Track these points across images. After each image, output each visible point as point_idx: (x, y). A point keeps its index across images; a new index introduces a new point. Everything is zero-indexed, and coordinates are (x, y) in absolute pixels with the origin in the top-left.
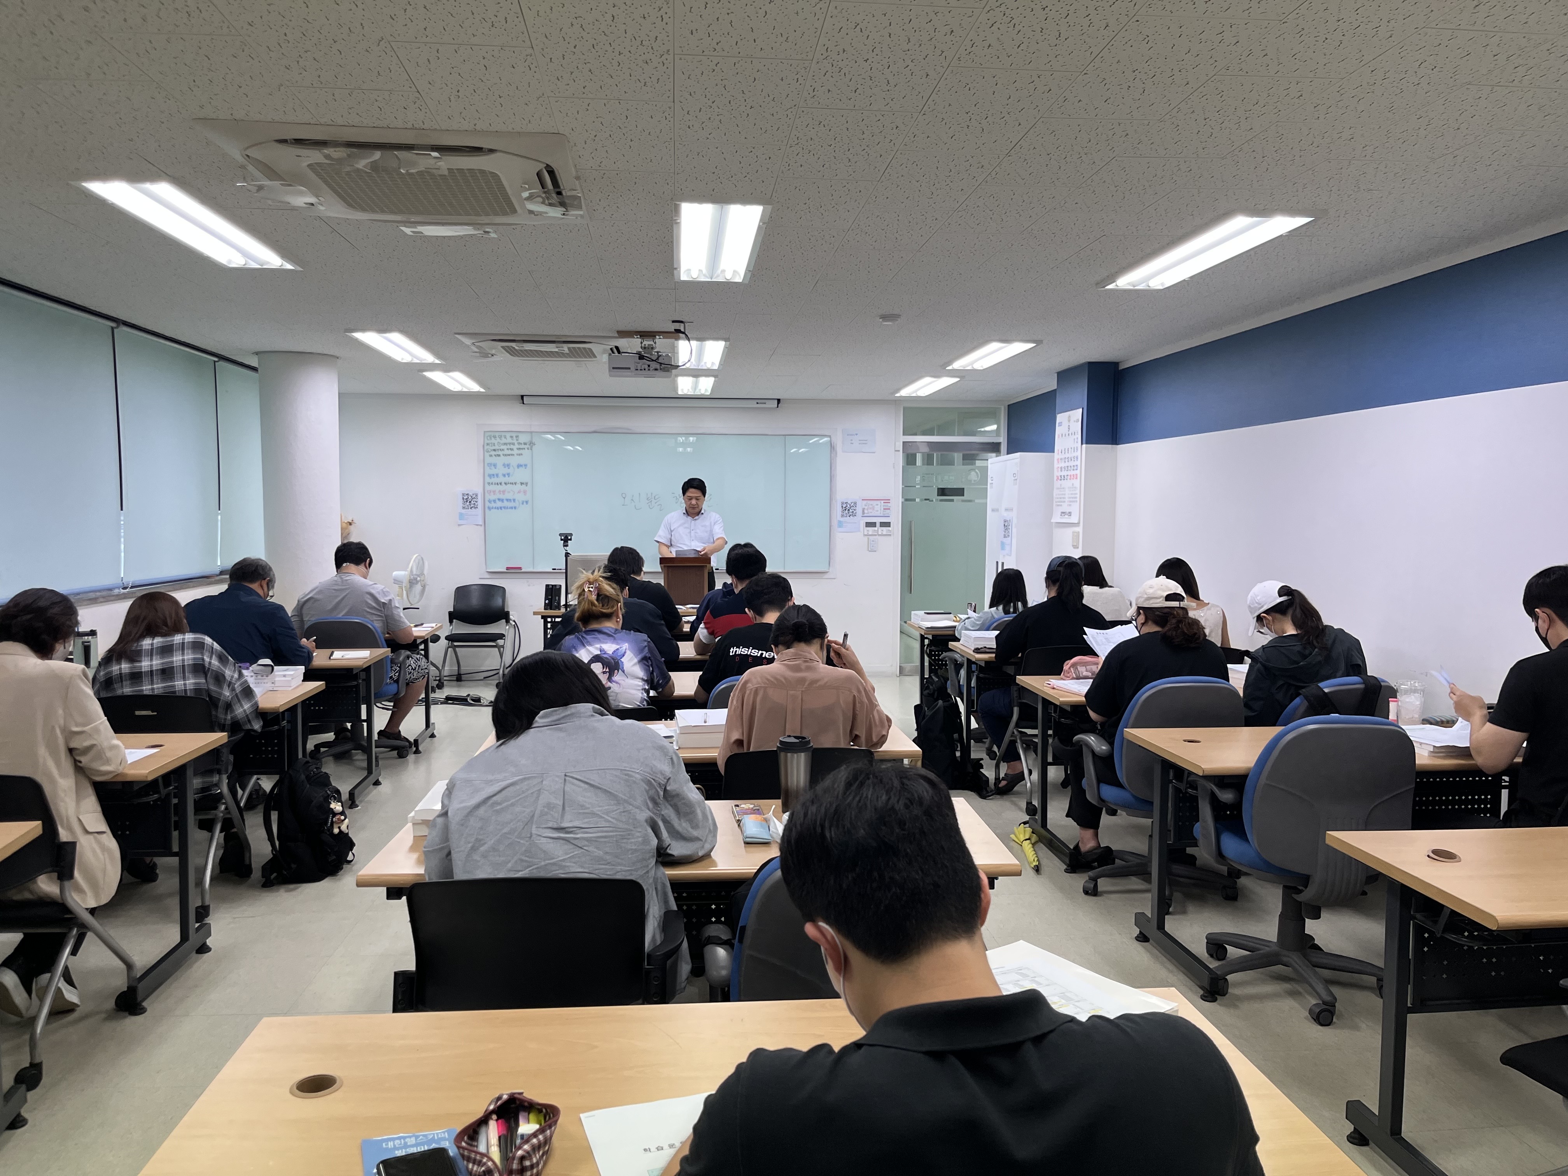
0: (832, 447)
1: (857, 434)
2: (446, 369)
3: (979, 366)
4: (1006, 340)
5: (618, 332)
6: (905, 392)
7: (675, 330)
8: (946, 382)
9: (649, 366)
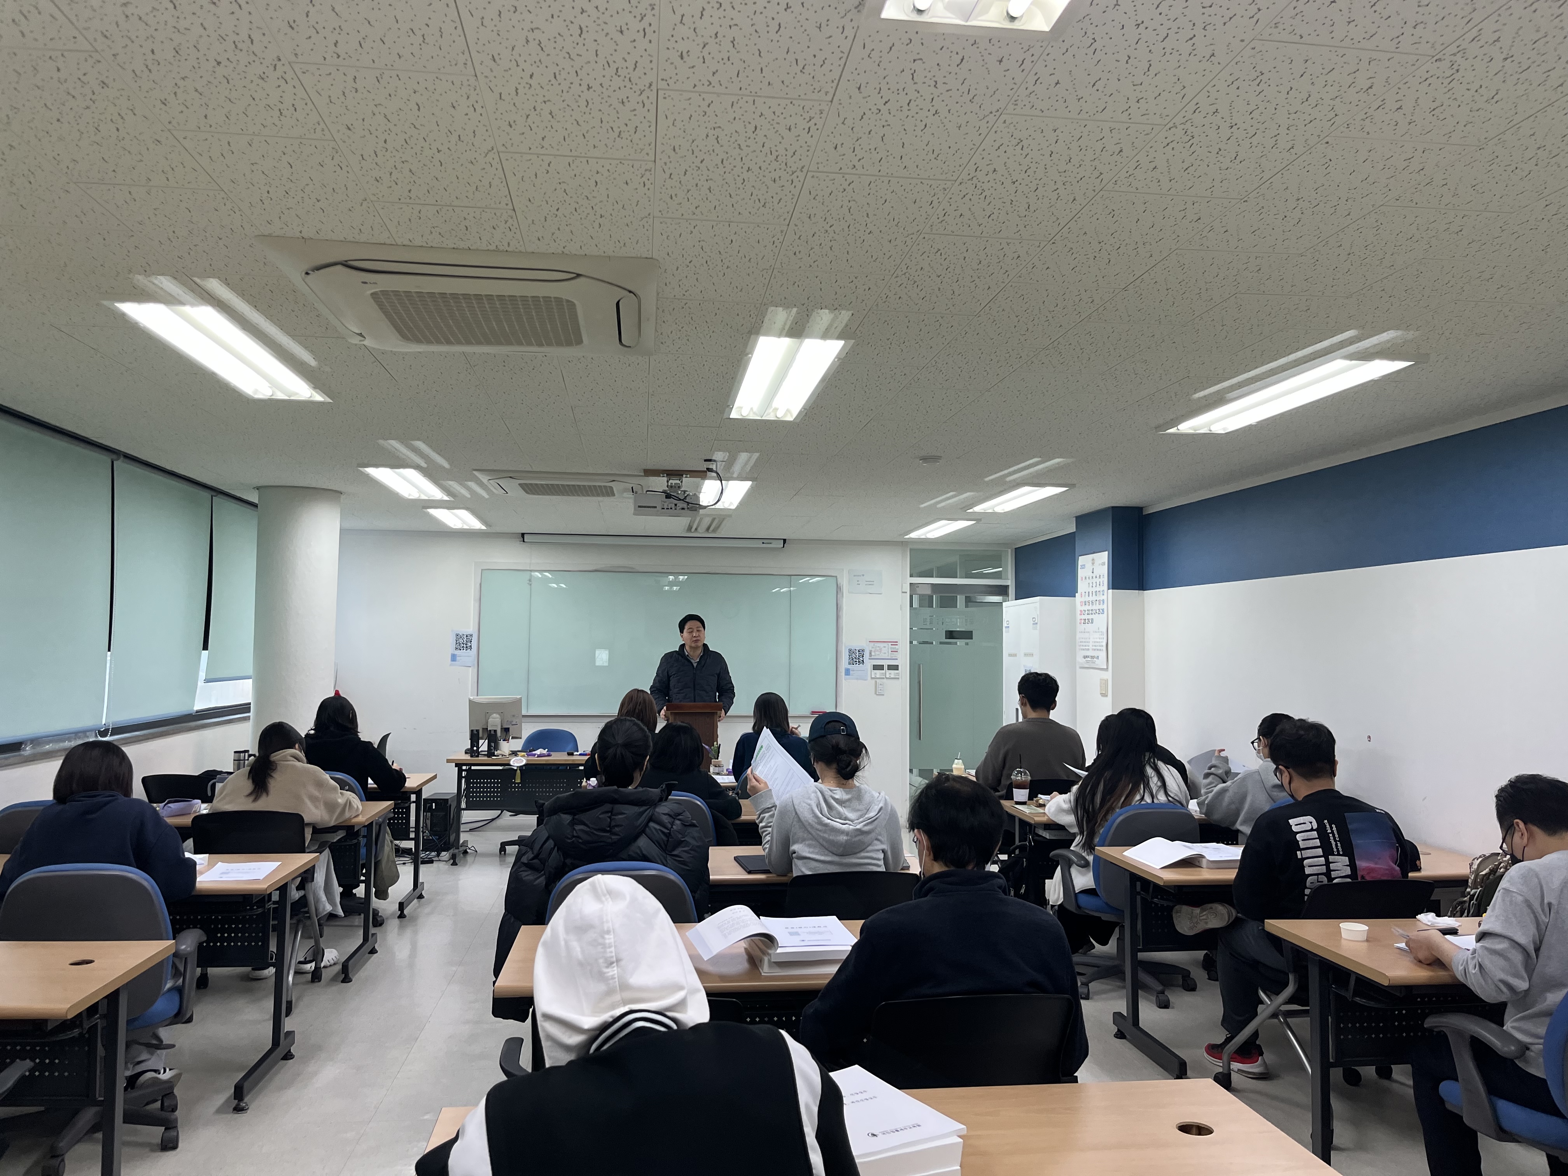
0: (839, 589)
1: (863, 575)
3: (999, 509)
5: (645, 471)
6: (914, 535)
7: (706, 469)
8: (961, 525)
9: (676, 505)
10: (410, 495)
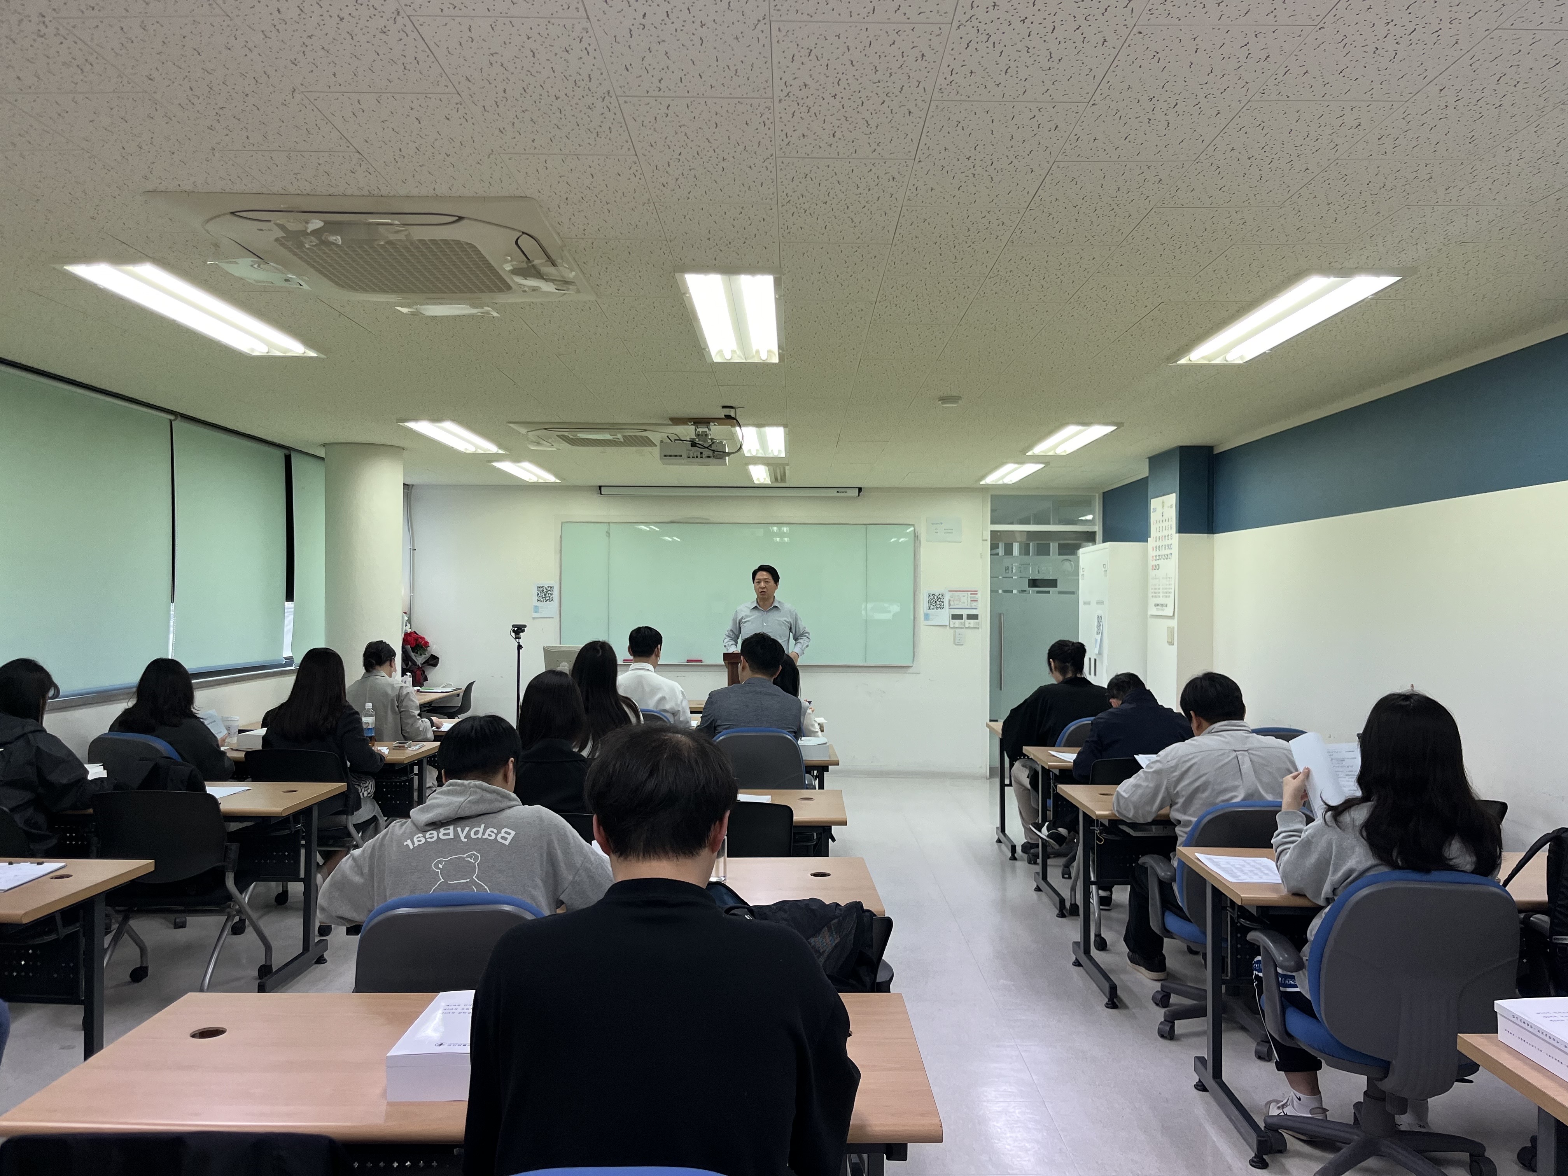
0: (916, 537)
1: (942, 523)
2: (516, 460)
3: (1060, 451)
4: (1086, 424)
5: (671, 419)
6: (990, 479)
7: (725, 416)
8: (1030, 469)
9: (701, 453)
10: (466, 449)
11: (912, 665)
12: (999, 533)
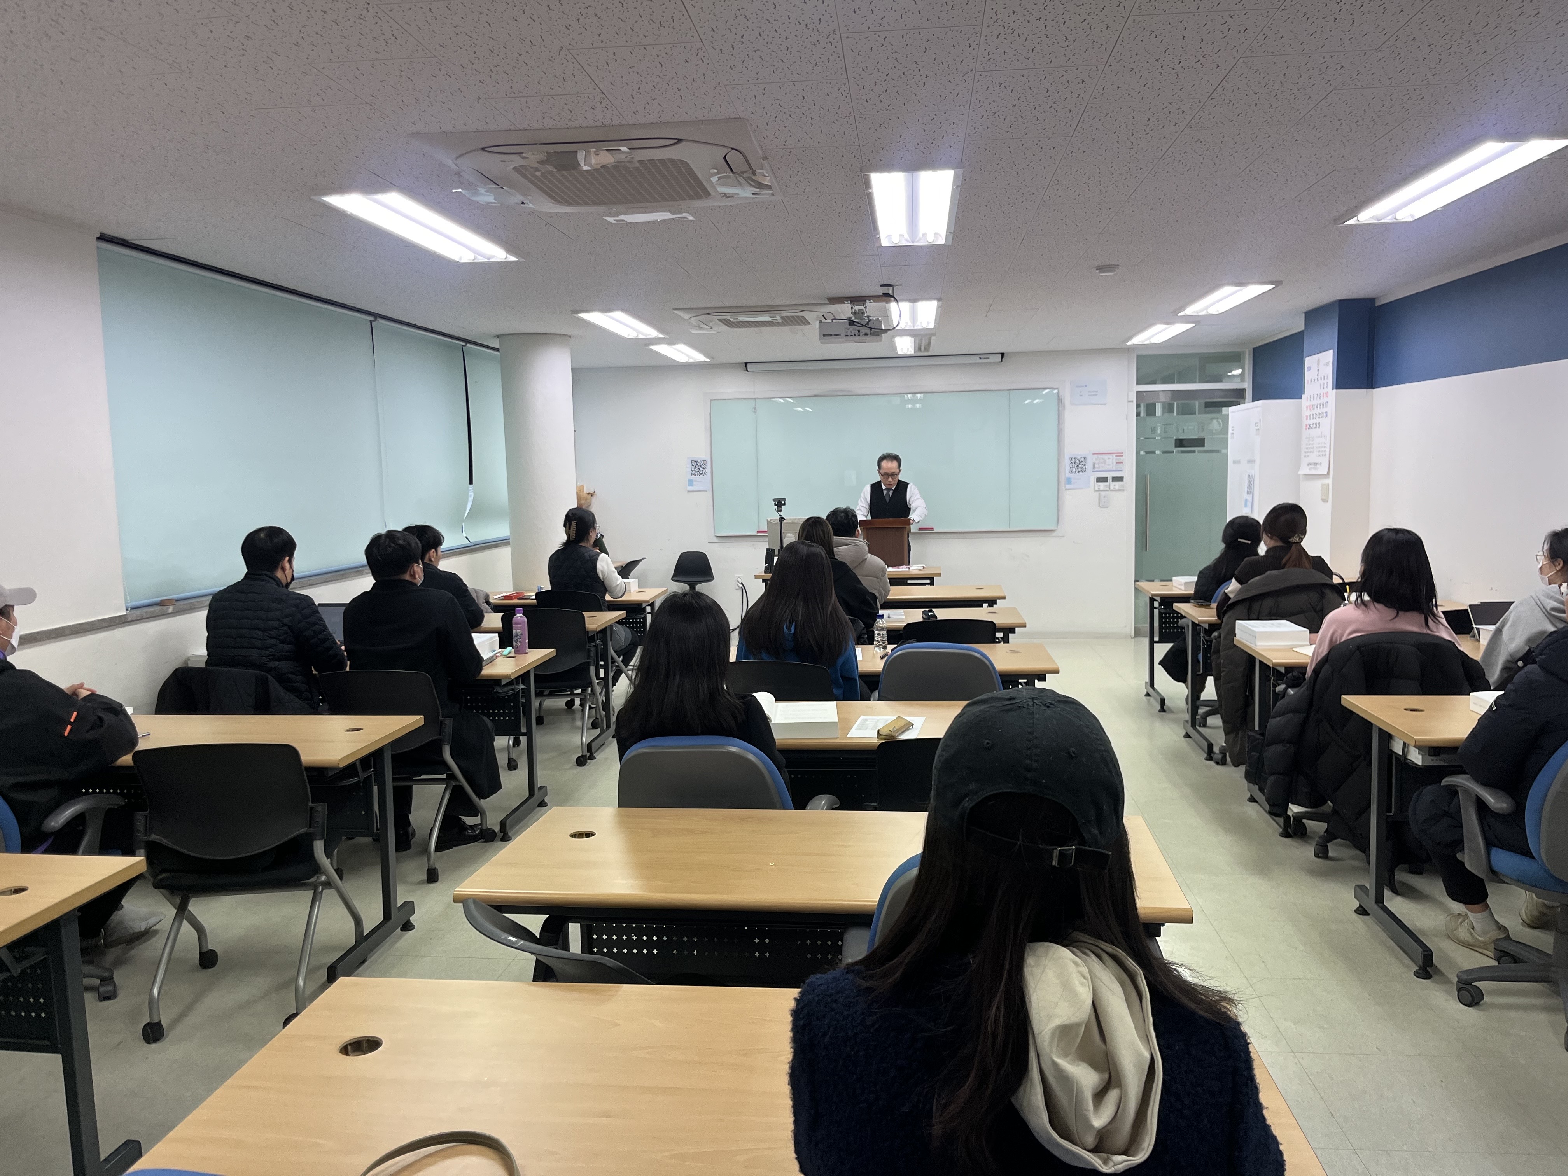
0: (1060, 400)
1: (1086, 386)
2: (671, 342)
3: (1214, 310)
4: (1241, 283)
5: (829, 299)
6: (1136, 340)
7: (883, 294)
8: (1179, 328)
9: (859, 331)
10: (629, 335)
11: (1055, 528)
12: (1145, 394)
